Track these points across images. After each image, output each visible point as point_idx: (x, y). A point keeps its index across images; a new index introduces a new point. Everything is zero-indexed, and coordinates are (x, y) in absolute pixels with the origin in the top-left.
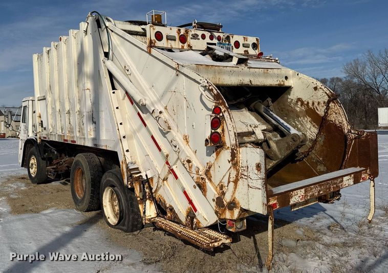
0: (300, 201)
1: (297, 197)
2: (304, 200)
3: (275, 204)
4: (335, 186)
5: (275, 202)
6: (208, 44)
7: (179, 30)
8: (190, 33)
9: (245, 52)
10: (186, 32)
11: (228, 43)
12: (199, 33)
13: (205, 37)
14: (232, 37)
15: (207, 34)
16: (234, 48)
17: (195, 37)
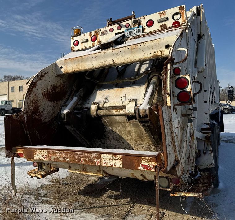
0: (43, 159)
1: (40, 155)
2: (47, 160)
3: (22, 154)
4: (87, 159)
5: (22, 153)
6: (116, 34)
7: (91, 33)
8: (100, 32)
9: (161, 26)
10: (97, 32)
11: (137, 26)
12: (108, 29)
13: (112, 30)
14: (144, 18)
15: (115, 27)
16: (146, 27)
17: (104, 33)
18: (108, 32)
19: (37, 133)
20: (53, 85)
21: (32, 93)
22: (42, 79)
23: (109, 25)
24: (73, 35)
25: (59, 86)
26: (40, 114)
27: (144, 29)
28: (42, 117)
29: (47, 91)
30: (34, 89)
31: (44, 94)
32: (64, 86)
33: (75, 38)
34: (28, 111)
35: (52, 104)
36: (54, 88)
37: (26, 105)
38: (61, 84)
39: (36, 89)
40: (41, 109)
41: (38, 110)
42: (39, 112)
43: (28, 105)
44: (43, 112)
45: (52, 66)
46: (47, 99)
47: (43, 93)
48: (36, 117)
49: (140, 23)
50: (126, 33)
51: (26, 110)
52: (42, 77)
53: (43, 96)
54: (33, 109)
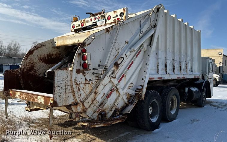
6: (93, 23)
7: (81, 21)
8: (86, 20)
9: (114, 20)
10: (84, 21)
11: (103, 19)
12: (89, 19)
13: (91, 20)
14: (107, 14)
15: (93, 18)
16: (107, 20)
17: (88, 22)
18: (90, 21)
19: (31, 83)
20: (50, 54)
21: (29, 57)
22: (39, 49)
23: (91, 16)
24: (72, 21)
25: (55, 54)
26: (35, 71)
27: (106, 21)
28: (37, 74)
29: (43, 57)
30: (31, 55)
31: (41, 59)
32: (60, 54)
33: (74, 23)
34: (24, 69)
35: (47, 65)
36: (50, 55)
37: (23, 65)
38: (57, 53)
39: (33, 55)
40: (36, 68)
41: (34, 68)
42: (35, 70)
43: (25, 65)
44: (39, 70)
45: (50, 41)
46: (43, 62)
47: (39, 58)
48: (31, 73)
49: (104, 17)
50: (97, 23)
51: (22, 68)
52: (39, 47)
53: (39, 60)
54: (29, 68)
